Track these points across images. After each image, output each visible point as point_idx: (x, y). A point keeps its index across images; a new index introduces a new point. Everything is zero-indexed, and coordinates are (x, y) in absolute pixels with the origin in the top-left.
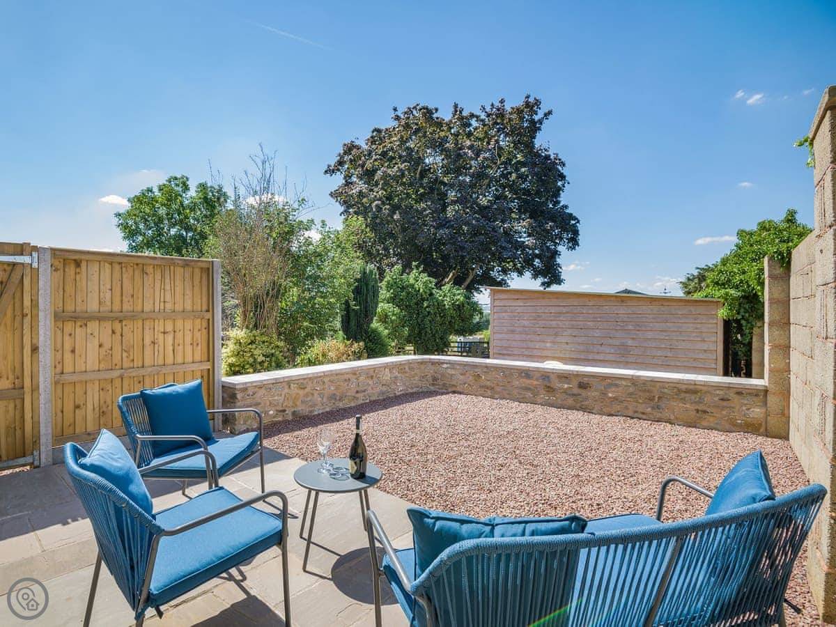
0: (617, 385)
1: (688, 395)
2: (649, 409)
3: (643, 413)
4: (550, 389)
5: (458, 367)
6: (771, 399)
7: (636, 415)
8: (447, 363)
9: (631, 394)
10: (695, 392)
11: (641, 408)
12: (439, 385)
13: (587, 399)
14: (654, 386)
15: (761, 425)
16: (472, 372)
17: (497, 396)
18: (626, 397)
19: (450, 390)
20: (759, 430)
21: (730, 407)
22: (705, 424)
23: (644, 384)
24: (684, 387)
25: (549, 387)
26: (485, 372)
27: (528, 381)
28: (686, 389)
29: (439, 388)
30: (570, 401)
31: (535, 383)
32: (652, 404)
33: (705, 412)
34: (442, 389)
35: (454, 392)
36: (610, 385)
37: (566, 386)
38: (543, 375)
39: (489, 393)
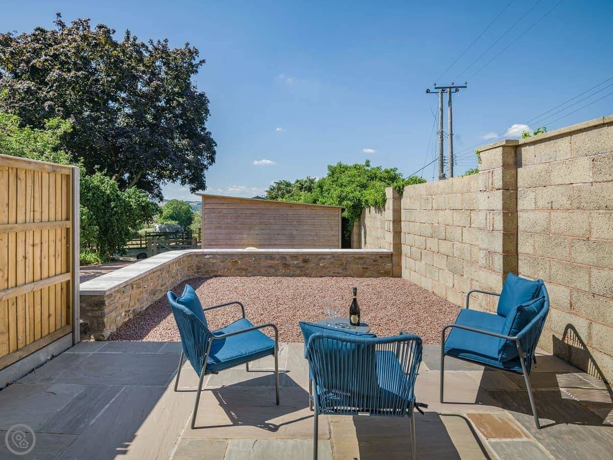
0: (324, 259)
1: (359, 260)
2: (341, 270)
3: (338, 273)
4: (286, 265)
5: (219, 257)
6: (394, 258)
7: (335, 275)
8: (209, 255)
9: (332, 263)
10: (362, 258)
11: (337, 270)
12: (202, 272)
13: (308, 269)
14: (343, 257)
15: (390, 272)
16: (230, 260)
17: (249, 275)
18: (329, 265)
19: (211, 275)
20: (389, 274)
21: (377, 265)
22: (367, 275)
23: (338, 256)
24: (357, 256)
25: (286, 264)
26: (240, 259)
27: (273, 262)
28: (358, 257)
29: (202, 275)
30: (298, 272)
31: (276, 262)
32: (342, 267)
33: (367, 268)
34: (205, 275)
35: (216, 276)
36: (321, 259)
37: (296, 262)
38: (281, 257)
39: (244, 273)
